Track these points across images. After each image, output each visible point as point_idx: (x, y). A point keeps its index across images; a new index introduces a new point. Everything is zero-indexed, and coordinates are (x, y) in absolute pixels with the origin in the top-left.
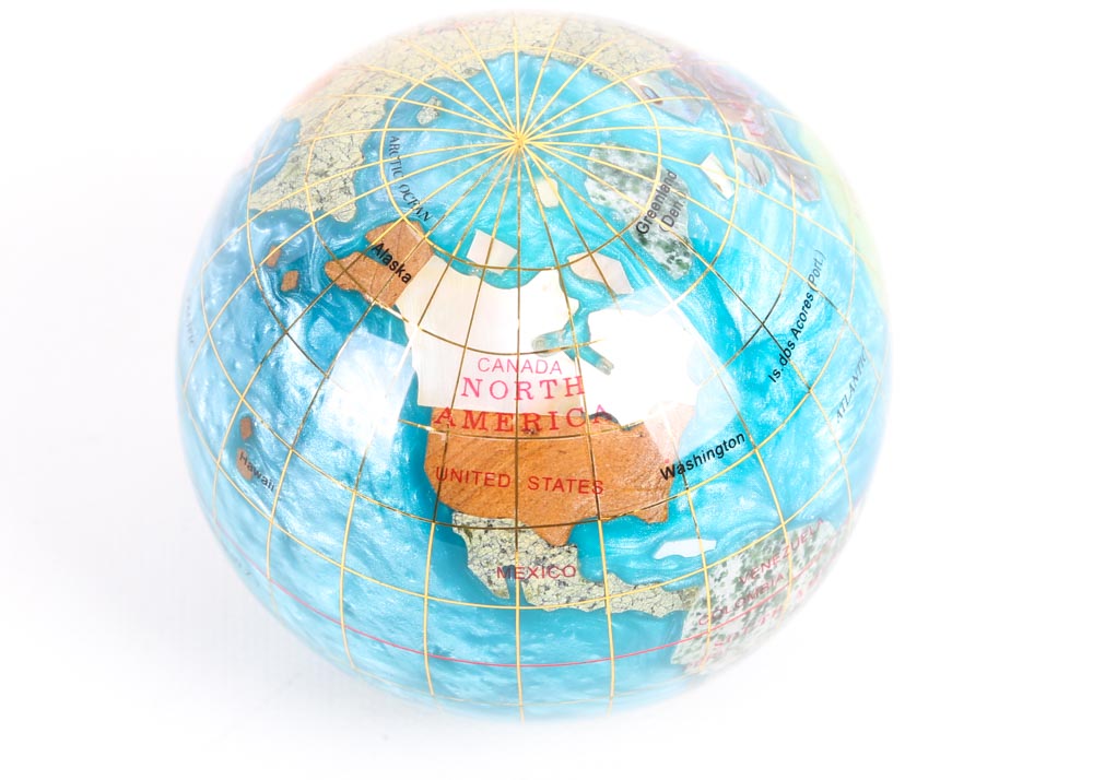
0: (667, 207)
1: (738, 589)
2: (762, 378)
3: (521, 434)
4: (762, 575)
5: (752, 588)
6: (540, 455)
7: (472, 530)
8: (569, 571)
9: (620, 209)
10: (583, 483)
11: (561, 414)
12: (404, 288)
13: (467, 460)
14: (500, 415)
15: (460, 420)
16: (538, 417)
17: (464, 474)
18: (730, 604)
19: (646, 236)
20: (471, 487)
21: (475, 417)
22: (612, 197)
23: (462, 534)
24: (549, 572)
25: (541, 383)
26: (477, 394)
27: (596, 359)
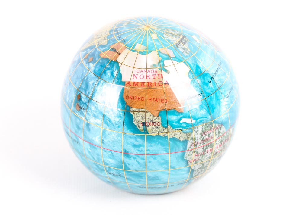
0: (183, 41)
1: (201, 137)
2: (207, 82)
3: (147, 87)
4: (207, 134)
5: (205, 138)
6: (152, 92)
7: (134, 112)
8: (159, 124)
9: (172, 40)
10: (162, 100)
11: (157, 83)
12: (119, 56)
13: (134, 94)
14: (142, 82)
15: (132, 84)
16: (151, 83)
17: (133, 97)
18: (199, 141)
19: (178, 46)
20: (135, 101)
21: (136, 83)
22: (170, 38)
23: (132, 113)
24: (154, 124)
25: (152, 75)
26: (136, 78)
27: (166, 70)
